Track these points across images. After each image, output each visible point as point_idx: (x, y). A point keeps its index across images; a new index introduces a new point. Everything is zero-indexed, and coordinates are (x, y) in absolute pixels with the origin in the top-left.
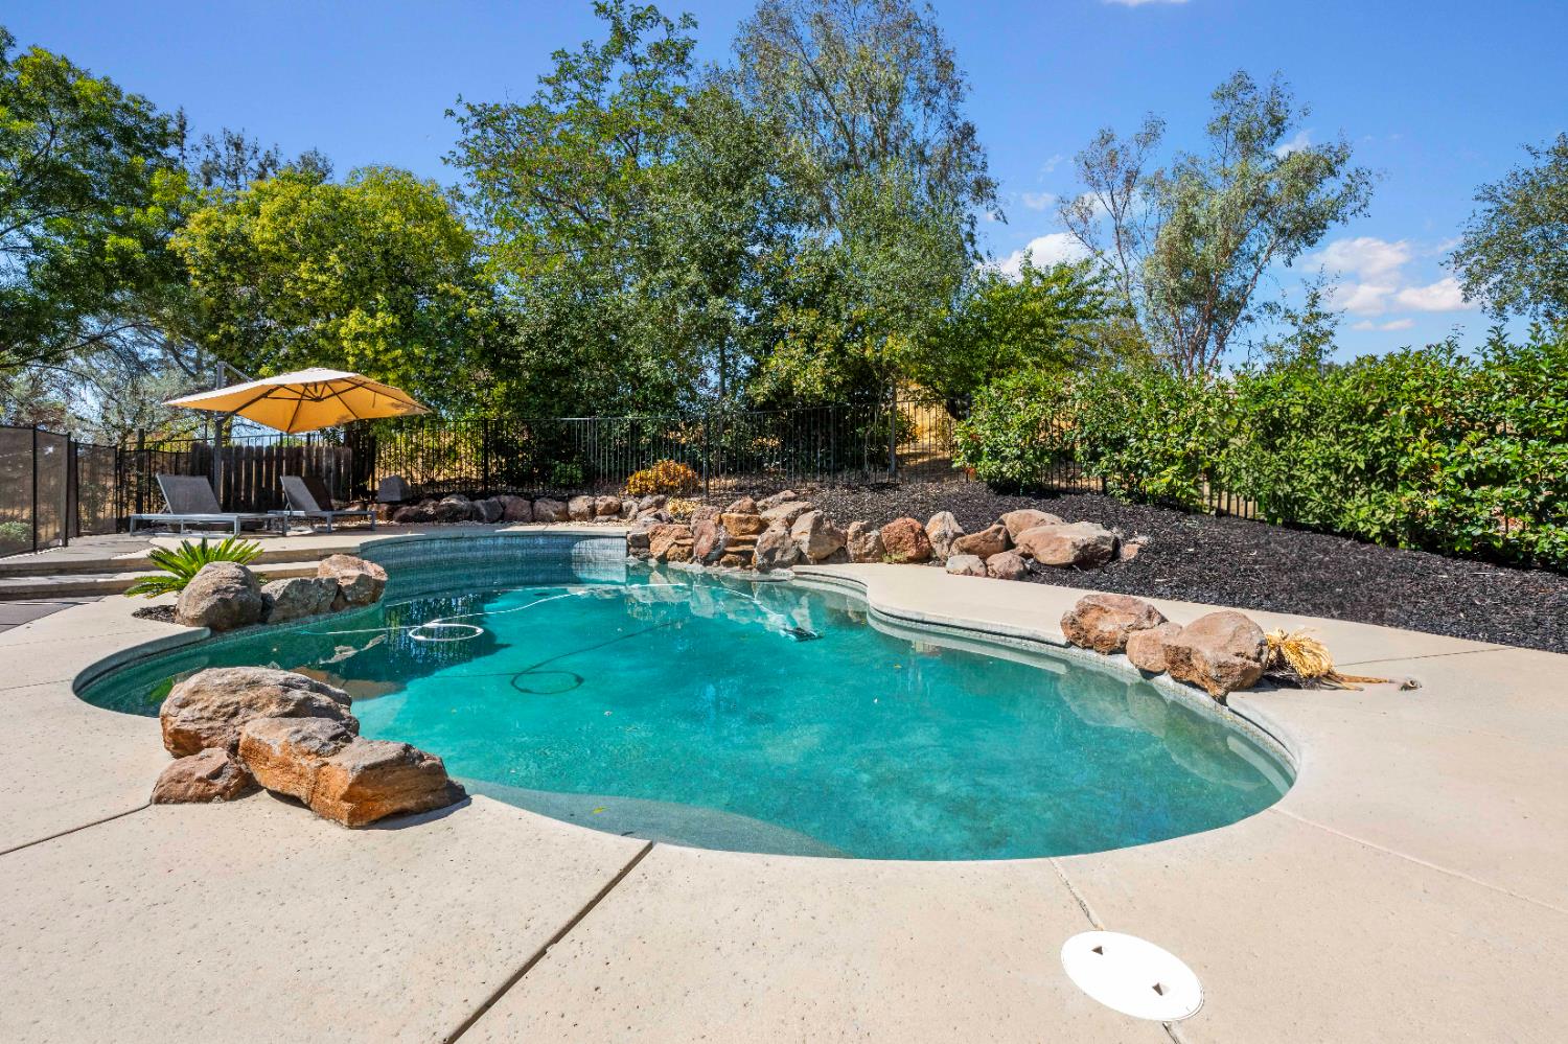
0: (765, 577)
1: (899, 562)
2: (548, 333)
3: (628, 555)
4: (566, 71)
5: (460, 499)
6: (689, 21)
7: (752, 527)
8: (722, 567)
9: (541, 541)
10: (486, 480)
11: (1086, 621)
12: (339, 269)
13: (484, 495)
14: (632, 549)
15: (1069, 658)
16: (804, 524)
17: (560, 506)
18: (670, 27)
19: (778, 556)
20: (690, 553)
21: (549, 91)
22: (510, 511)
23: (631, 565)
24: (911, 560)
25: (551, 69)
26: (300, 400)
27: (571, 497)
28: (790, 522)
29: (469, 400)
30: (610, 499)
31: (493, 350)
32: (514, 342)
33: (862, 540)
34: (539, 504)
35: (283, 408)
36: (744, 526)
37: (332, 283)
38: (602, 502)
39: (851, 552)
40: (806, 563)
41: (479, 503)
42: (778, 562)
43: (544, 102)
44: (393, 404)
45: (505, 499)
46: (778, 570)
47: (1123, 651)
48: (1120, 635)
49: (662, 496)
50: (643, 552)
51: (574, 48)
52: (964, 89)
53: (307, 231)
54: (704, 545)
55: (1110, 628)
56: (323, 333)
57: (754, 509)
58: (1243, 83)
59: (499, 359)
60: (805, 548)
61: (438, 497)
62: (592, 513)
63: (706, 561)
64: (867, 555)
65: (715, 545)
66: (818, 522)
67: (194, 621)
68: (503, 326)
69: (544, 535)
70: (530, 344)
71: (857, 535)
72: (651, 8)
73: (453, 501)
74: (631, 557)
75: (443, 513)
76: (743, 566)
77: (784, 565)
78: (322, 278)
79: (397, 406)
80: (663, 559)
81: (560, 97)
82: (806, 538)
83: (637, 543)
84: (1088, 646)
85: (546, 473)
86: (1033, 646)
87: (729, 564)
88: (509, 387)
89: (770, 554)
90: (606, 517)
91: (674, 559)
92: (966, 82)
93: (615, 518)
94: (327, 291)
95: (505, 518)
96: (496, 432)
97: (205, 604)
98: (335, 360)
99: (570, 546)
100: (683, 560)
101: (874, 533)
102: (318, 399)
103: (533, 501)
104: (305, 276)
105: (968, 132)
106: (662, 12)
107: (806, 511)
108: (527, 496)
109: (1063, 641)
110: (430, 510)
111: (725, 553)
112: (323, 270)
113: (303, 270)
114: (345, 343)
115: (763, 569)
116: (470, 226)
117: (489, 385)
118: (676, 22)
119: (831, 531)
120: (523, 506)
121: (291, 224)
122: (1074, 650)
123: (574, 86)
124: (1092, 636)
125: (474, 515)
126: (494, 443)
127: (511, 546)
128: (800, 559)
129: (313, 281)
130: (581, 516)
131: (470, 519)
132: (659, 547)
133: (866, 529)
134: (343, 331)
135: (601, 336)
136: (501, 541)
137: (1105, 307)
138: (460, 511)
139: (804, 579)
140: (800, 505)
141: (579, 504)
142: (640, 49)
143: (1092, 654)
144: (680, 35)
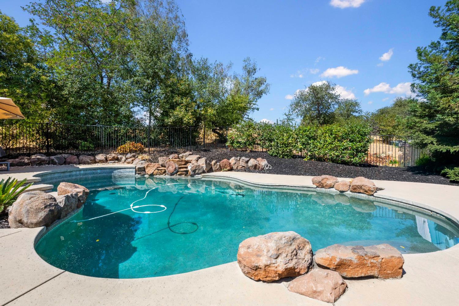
0: (193, 178)
1: (226, 171)
3: (136, 174)
5: (41, 156)
7: (183, 163)
8: (178, 176)
11: (323, 182)
14: (137, 172)
15: (316, 190)
17: (92, 158)
19: (197, 172)
20: (165, 172)
22: (69, 160)
23: (137, 177)
24: (229, 170)
27: (95, 155)
30: (112, 155)
33: (216, 166)
34: (81, 157)
36: (180, 163)
38: (110, 156)
39: (213, 169)
41: (53, 157)
42: (197, 173)
44: (5, 113)
46: (197, 175)
47: (333, 187)
48: (333, 184)
50: (143, 173)
54: (170, 169)
55: (330, 183)
57: (180, 157)
58: (249, 59)
60: (204, 168)
61: (29, 155)
62: (106, 160)
63: (172, 174)
64: (217, 169)
65: (175, 169)
66: (206, 161)
68: (56, 86)
71: (215, 164)
73: (38, 157)
74: (137, 175)
76: (186, 175)
77: (198, 174)
79: (7, 114)
80: (152, 175)
82: (204, 166)
83: (140, 170)
84: (323, 187)
86: (305, 189)
87: (180, 175)
89: (194, 171)
90: (113, 161)
91: (157, 174)
93: (117, 162)
95: (66, 163)
99: (112, 172)
100: (161, 174)
101: (218, 163)
103: (78, 156)
107: (200, 158)
108: (73, 154)
109: (315, 187)
110: (26, 161)
111: (178, 171)
115: (192, 176)
119: (209, 163)
120: (75, 158)
122: (318, 188)
124: (324, 185)
125: (55, 162)
128: (204, 172)
130: (101, 161)
131: (49, 164)
132: (149, 171)
133: (216, 162)
135: (103, 96)
137: (253, 107)
138: (44, 161)
139: (205, 177)
141: (100, 157)
143: (323, 189)
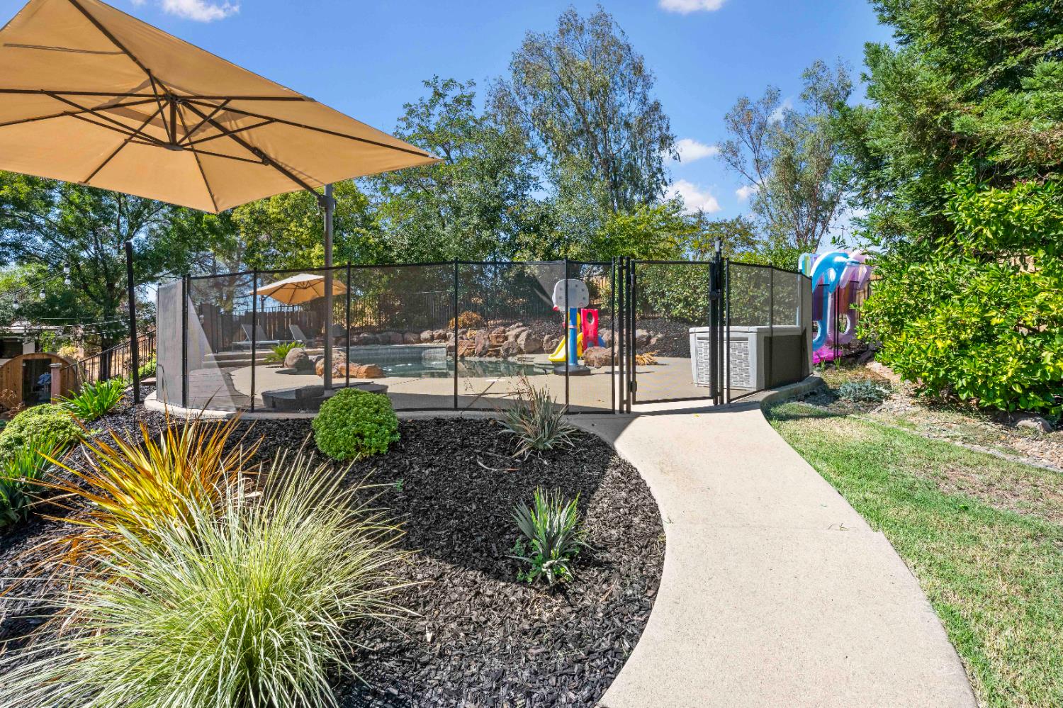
2: (407, 250)
3: (447, 355)
4: (411, 112)
5: (369, 334)
6: (472, 84)
7: (501, 339)
8: (487, 358)
9: (407, 350)
10: (380, 326)
12: (310, 224)
13: (379, 332)
14: (449, 353)
16: (524, 336)
17: (417, 336)
18: (462, 87)
19: (511, 351)
20: (473, 352)
21: (404, 125)
22: (392, 339)
25: (403, 113)
26: (295, 289)
27: (422, 332)
28: (517, 336)
29: (370, 285)
30: (441, 331)
31: (381, 260)
32: (391, 255)
33: (550, 343)
34: (406, 336)
35: (286, 294)
36: (498, 339)
37: (306, 232)
38: (436, 333)
39: (545, 348)
40: (523, 353)
41: (378, 336)
42: (511, 354)
43: (400, 131)
45: (391, 333)
46: (511, 357)
49: (465, 330)
50: (453, 353)
51: (414, 101)
52: (652, 80)
53: (293, 207)
54: (480, 348)
56: (303, 256)
57: (504, 332)
59: (385, 263)
60: (522, 347)
61: (358, 334)
62: (432, 339)
63: (480, 355)
64: (552, 350)
65: (484, 348)
66: (529, 336)
67: (293, 366)
68: (386, 247)
69: (408, 348)
70: (399, 256)
71: (547, 341)
72: (451, 80)
73: (366, 335)
74: (449, 356)
75: (361, 341)
76: (496, 356)
77: (513, 355)
78: (301, 230)
80: (462, 356)
81: (409, 126)
82: (523, 342)
83: (451, 350)
85: (409, 321)
87: (490, 356)
88: (390, 277)
89: (507, 350)
90: (438, 340)
91: (467, 356)
92: (653, 75)
93: (442, 340)
94: (304, 236)
95: (390, 342)
96: (384, 301)
97: (295, 361)
98: (310, 270)
99: (420, 353)
100: (471, 356)
101: (556, 340)
102: (305, 288)
103: (403, 334)
104: (294, 229)
105: (656, 107)
106: (458, 82)
107: (524, 331)
108: (400, 332)
110: (355, 340)
111: (489, 351)
112: (301, 226)
113: (292, 226)
114: (313, 260)
115: (504, 357)
116: (367, 193)
117: (381, 277)
118: (466, 85)
119: (535, 340)
120: (398, 336)
121: (286, 204)
123: (416, 120)
125: (376, 342)
126: (383, 307)
127: (394, 353)
128: (520, 352)
129: (298, 232)
130: (426, 340)
131: (373, 343)
133: (552, 338)
134: (312, 255)
136: (389, 350)
138: (369, 339)
139: (523, 361)
140: (523, 328)
141: (426, 334)
142: (449, 100)
144: (468, 91)
